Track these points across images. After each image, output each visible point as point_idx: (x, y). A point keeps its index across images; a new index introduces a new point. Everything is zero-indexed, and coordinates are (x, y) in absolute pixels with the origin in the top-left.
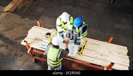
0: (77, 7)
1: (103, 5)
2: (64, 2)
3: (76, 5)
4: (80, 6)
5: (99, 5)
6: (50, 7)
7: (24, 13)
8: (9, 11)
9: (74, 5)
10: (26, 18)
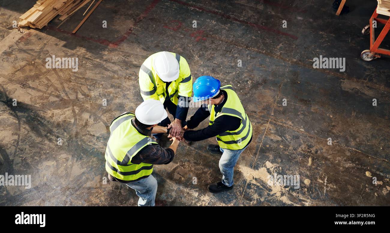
0: (231, 22)
1: (311, 20)
2: (195, 6)
3: (229, 17)
4: (241, 19)
5: (299, 18)
6: (152, 20)
7: (74, 32)
8: (34, 25)
9: (223, 16)
10: (78, 49)
